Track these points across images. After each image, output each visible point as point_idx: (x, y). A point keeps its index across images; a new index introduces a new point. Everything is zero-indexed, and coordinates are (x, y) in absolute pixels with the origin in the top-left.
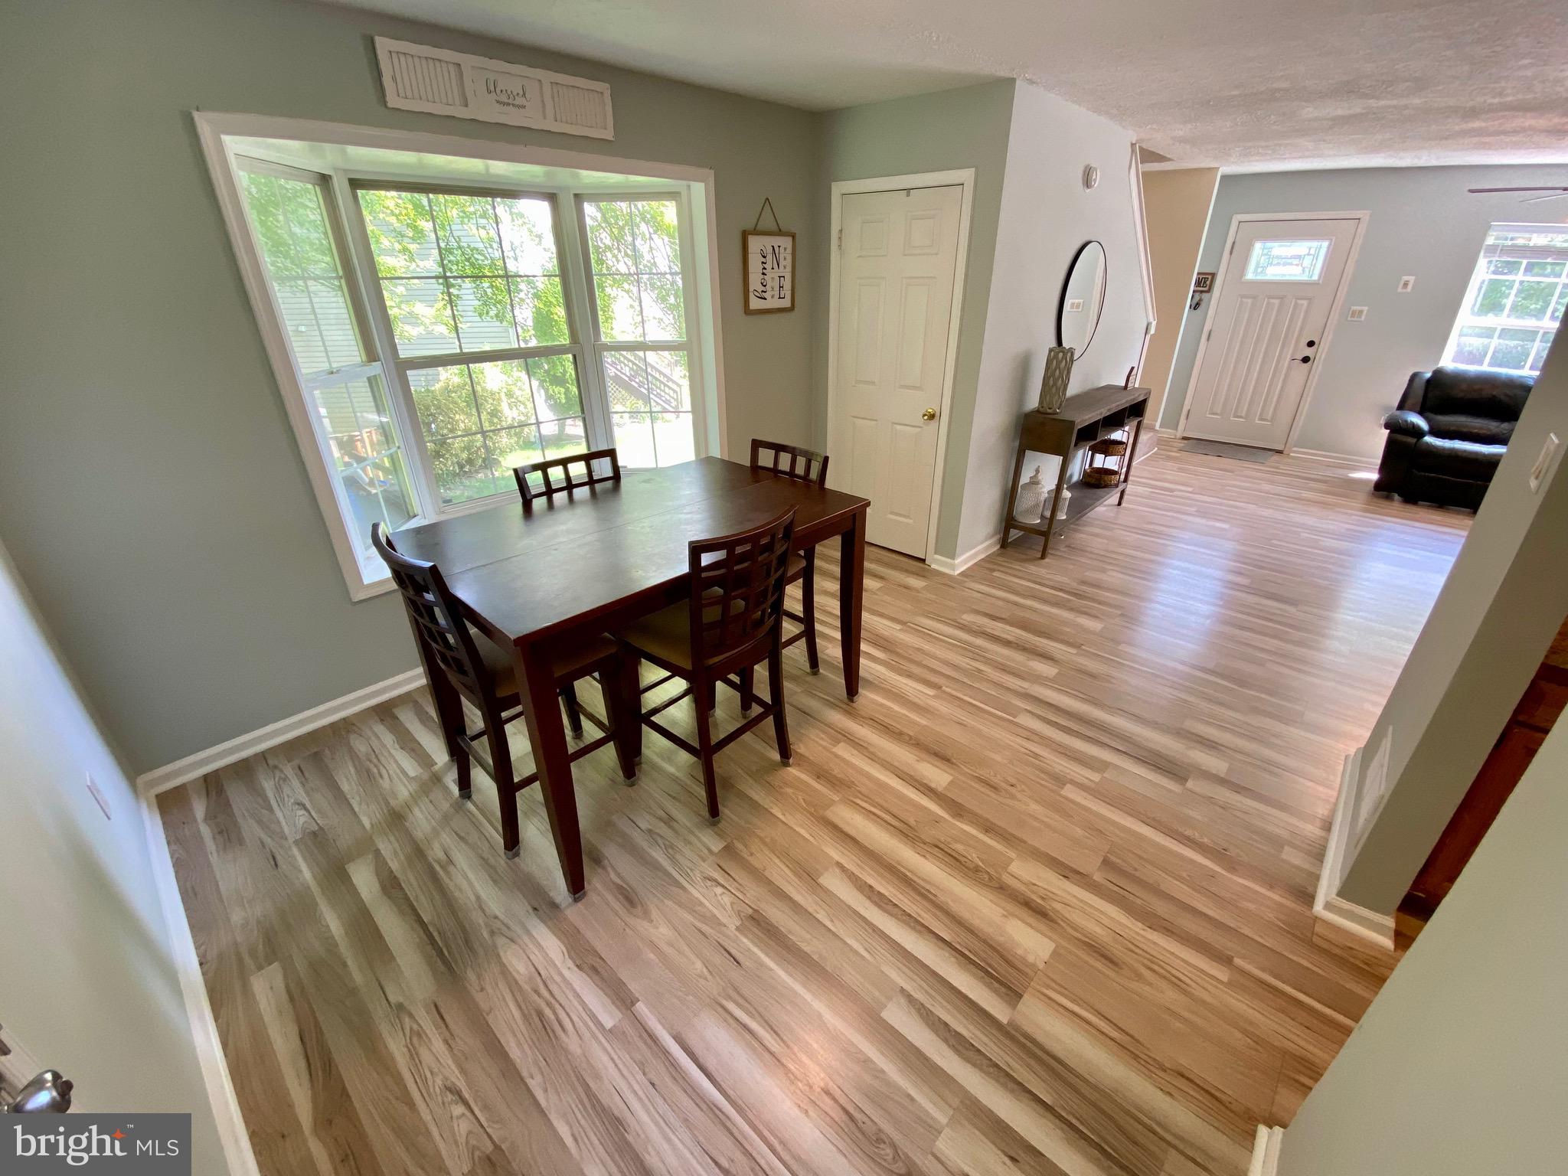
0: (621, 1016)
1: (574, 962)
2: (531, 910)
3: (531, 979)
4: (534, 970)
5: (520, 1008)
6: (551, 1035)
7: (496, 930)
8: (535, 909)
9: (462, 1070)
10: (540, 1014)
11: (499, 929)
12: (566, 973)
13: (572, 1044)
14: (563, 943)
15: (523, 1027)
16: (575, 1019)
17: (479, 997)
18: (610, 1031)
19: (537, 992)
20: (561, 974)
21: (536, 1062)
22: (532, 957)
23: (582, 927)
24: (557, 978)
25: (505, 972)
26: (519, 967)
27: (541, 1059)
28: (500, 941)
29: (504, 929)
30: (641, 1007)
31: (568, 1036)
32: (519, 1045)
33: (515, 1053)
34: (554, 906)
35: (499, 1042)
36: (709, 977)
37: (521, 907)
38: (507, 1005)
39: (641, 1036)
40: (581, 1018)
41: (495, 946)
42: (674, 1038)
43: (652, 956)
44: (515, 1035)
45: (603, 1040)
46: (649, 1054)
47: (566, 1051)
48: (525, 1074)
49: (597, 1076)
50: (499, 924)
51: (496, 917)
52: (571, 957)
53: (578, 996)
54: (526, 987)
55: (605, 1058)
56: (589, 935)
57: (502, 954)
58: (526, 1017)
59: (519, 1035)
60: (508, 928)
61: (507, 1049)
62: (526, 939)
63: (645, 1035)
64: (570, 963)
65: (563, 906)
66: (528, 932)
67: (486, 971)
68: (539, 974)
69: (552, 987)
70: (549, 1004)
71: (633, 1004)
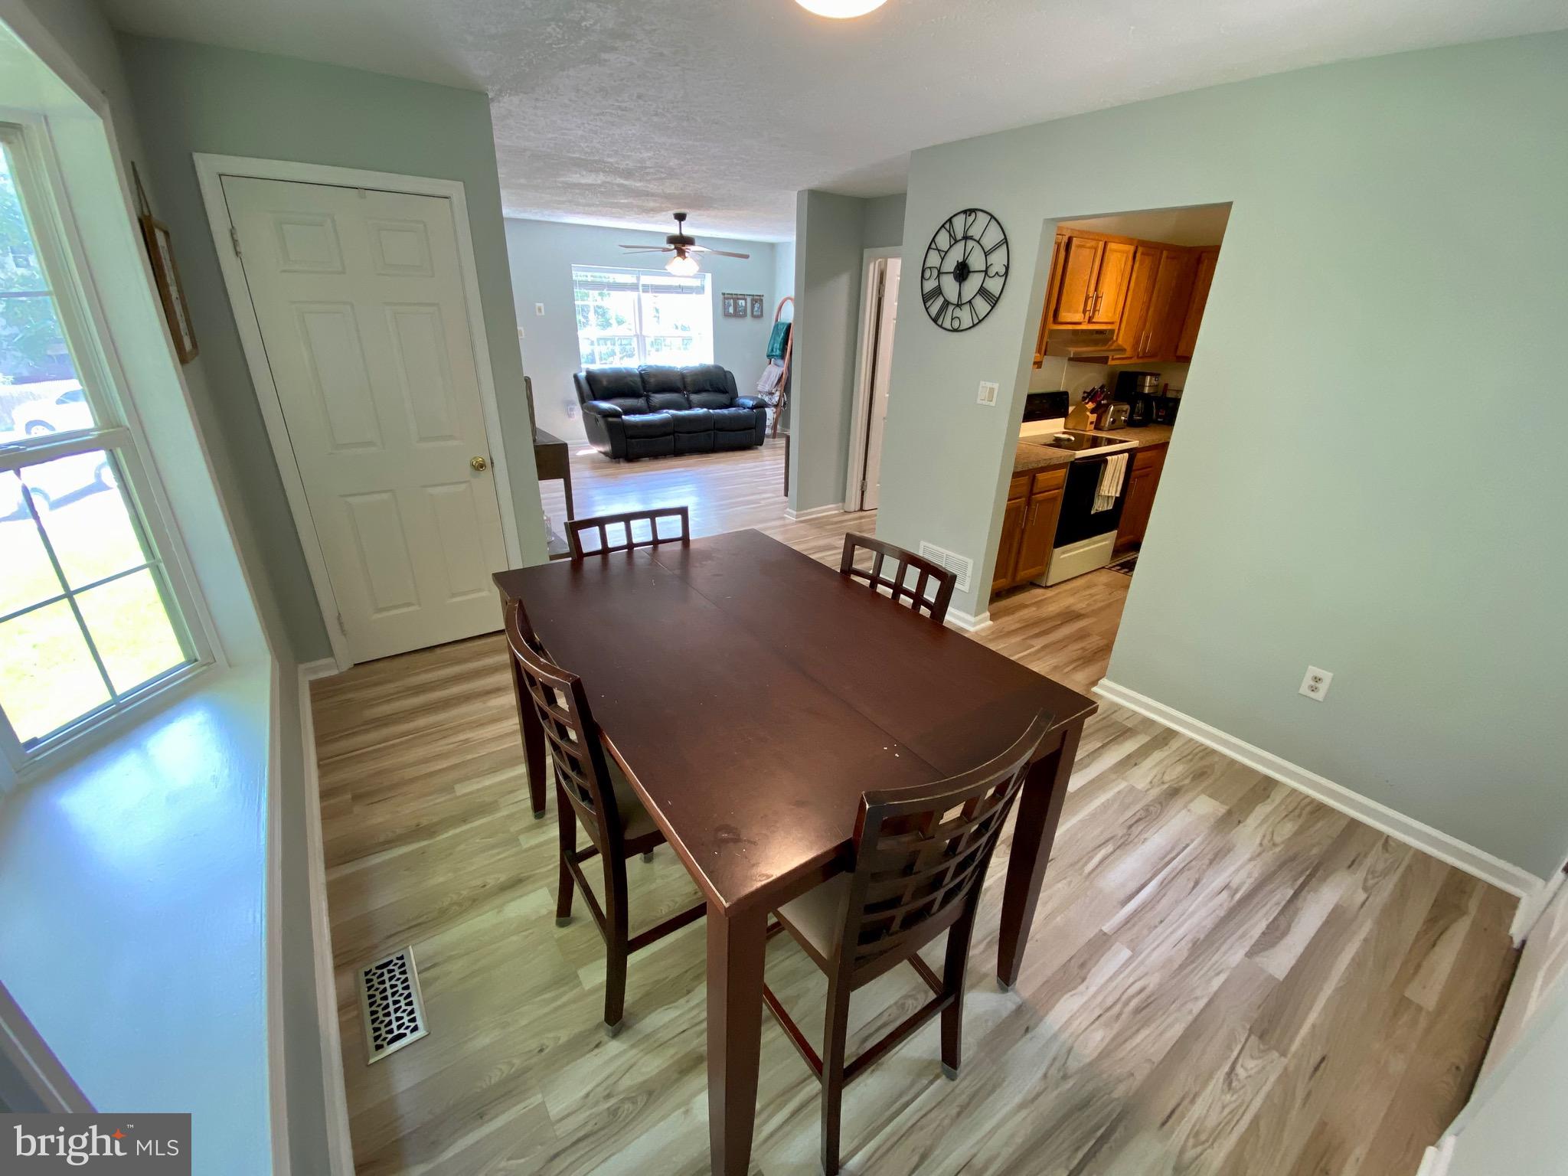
0: (1118, 943)
1: (1080, 984)
2: (1029, 1036)
3: (1107, 1025)
4: (1097, 1023)
5: (1138, 1030)
6: (1152, 999)
7: (1061, 1074)
8: (1027, 1030)
9: (1211, 1076)
10: (1138, 1011)
11: (1059, 1070)
12: (1093, 989)
13: (1153, 981)
14: (1062, 996)
15: (1154, 1025)
16: (1131, 980)
17: (1140, 1077)
18: (1133, 950)
19: (1119, 1016)
20: (1094, 996)
21: (1179, 1010)
22: (1083, 1026)
23: (1040, 980)
24: (1100, 998)
25: (1105, 1054)
26: (1098, 1039)
27: (1174, 1006)
28: (1073, 1065)
29: (1057, 1064)
30: (1107, 927)
31: (1148, 985)
32: (1170, 1026)
33: (1177, 1030)
34: (1020, 1010)
35: (1173, 1046)
36: (1068, 879)
37: (1026, 1048)
38: (1138, 1045)
39: (1130, 929)
40: (1128, 976)
41: (1081, 1070)
42: (1124, 907)
43: (1058, 919)
44: (1161, 1034)
45: (1143, 956)
46: (1141, 923)
47: (1161, 985)
48: (1190, 1018)
49: (1170, 960)
50: (1053, 1071)
51: (1045, 1076)
52: (1075, 988)
53: (1111, 979)
54: (1117, 1027)
55: (1155, 954)
56: (1049, 972)
57: (1088, 1060)
58: (1146, 1023)
59: (1161, 1028)
60: (1055, 1059)
61: (1175, 1039)
62: (1064, 1036)
63: (1129, 925)
64: (1082, 987)
65: (1018, 1000)
66: (1055, 1036)
67: (1111, 1075)
68: (1099, 1016)
69: (1110, 1001)
70: (1127, 1003)
71: (1105, 934)
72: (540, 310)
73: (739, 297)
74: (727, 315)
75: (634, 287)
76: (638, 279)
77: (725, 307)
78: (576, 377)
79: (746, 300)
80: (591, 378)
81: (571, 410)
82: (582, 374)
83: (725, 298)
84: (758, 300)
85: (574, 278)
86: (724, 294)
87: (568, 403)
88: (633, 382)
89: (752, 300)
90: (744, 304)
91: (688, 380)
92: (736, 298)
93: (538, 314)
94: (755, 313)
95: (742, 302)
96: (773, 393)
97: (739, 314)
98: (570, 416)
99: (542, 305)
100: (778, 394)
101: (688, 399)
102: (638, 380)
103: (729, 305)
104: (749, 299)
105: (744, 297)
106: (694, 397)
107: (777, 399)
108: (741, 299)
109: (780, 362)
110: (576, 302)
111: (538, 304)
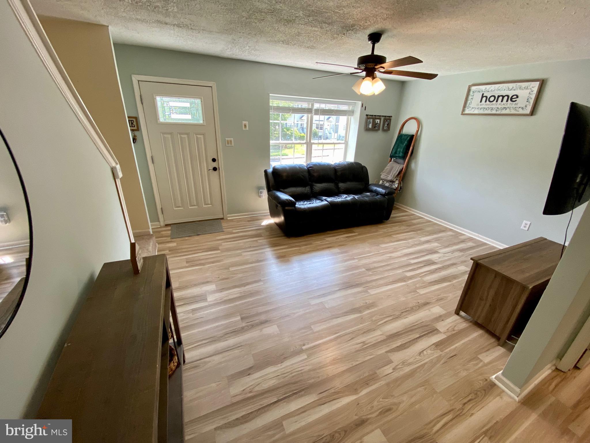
72: (245, 126)
73: (377, 117)
74: (367, 129)
75: (309, 111)
76: (313, 105)
77: (367, 124)
78: (266, 172)
79: (380, 119)
80: (276, 172)
81: (261, 193)
82: (270, 170)
83: (368, 118)
84: (388, 119)
85: (270, 104)
86: (367, 115)
87: (259, 188)
88: (303, 176)
89: (384, 120)
90: (379, 122)
91: (339, 173)
92: (374, 117)
93: (244, 129)
94: (385, 128)
95: (378, 121)
96: (394, 182)
97: (375, 128)
98: (260, 197)
99: (247, 123)
100: (397, 182)
101: (338, 187)
102: (307, 174)
103: (370, 123)
104: (382, 119)
105: (379, 117)
106: (342, 185)
107: (396, 186)
108: (378, 119)
109: (401, 161)
110: (271, 121)
111: (244, 122)
